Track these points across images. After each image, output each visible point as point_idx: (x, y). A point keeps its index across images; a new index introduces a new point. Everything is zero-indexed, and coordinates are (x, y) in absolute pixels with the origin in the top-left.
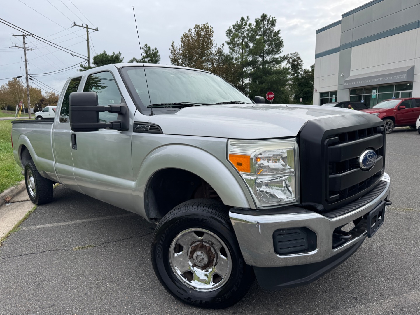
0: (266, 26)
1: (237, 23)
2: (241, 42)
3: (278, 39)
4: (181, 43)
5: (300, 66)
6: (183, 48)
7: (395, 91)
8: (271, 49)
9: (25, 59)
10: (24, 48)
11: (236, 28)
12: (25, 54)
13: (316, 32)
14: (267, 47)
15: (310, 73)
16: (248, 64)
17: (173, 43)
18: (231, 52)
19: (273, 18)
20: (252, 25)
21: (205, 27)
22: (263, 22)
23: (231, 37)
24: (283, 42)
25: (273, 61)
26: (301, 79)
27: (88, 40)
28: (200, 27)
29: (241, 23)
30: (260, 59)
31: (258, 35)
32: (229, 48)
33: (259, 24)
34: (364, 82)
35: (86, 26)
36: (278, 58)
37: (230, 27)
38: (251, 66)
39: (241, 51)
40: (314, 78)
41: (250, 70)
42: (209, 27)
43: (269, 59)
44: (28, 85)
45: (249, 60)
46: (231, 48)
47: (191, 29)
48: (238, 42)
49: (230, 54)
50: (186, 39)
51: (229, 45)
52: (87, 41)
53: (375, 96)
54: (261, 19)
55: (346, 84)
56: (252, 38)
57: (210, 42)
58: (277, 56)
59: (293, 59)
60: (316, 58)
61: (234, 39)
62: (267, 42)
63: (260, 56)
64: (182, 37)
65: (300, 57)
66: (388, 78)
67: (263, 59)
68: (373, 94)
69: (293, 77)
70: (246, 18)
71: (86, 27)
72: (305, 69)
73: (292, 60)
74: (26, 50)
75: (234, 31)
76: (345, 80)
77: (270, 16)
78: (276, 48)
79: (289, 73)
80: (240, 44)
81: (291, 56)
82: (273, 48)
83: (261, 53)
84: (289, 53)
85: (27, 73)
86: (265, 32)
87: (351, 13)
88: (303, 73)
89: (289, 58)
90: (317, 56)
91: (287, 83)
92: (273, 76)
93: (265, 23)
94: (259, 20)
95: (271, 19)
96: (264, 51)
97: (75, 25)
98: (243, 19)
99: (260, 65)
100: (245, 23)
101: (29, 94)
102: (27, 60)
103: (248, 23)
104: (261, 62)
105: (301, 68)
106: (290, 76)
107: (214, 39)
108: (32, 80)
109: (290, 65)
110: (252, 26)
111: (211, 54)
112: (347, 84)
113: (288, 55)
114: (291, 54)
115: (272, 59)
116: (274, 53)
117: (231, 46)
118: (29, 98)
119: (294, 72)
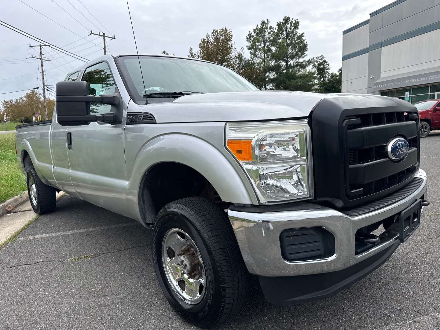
0: (289, 29)
1: (257, 27)
2: (263, 46)
3: (302, 42)
4: (199, 49)
5: (326, 69)
6: (202, 55)
7: (430, 93)
8: (295, 53)
9: (42, 70)
10: (41, 59)
11: (257, 32)
12: (42, 65)
13: (342, 33)
14: (291, 51)
15: (338, 77)
16: (271, 69)
17: (191, 50)
18: (252, 57)
19: (296, 21)
20: (274, 28)
21: (224, 32)
22: (286, 25)
23: (252, 42)
24: (307, 45)
25: (297, 66)
26: (328, 83)
27: (105, 48)
28: (219, 32)
29: (261, 26)
30: (284, 63)
31: (280, 38)
32: (251, 53)
33: (281, 27)
34: (396, 83)
35: (103, 34)
36: (302, 63)
37: (250, 32)
38: (274, 71)
39: (263, 55)
40: (342, 80)
41: (273, 75)
42: (228, 31)
43: (293, 63)
44: (44, 97)
45: (272, 65)
46: (252, 53)
47: (209, 34)
48: (259, 47)
49: (252, 60)
50: (204, 45)
51: (250, 50)
52: (104, 50)
53: (409, 98)
54: (283, 22)
55: (376, 87)
56: (274, 42)
57: (230, 46)
58: (301, 60)
59: (319, 62)
60: (343, 61)
61: (255, 43)
62: (290, 45)
63: (284, 61)
64: (200, 43)
65: (327, 61)
66: (422, 79)
67: (287, 64)
68: (406, 97)
69: (320, 82)
70: (266, 22)
71: (103, 36)
72: (332, 72)
73: (318, 64)
74: (43, 61)
75: (255, 35)
76: (375, 82)
77: (293, 19)
78: (300, 51)
79: (315, 78)
80: (262, 48)
81: (317, 59)
82: (297, 52)
83: (284, 57)
84: (315, 57)
85: (44, 84)
86: (288, 35)
87: (379, 12)
88: (330, 77)
89: (314, 62)
90: (345, 58)
91: (313, 88)
92: (298, 81)
93: (287, 26)
94: (282, 24)
95: (294, 22)
96: (288, 55)
97: (92, 33)
98: (263, 22)
99: (284, 70)
100: (265, 26)
101: (46, 105)
102: (44, 71)
103: (269, 27)
104: (284, 66)
105: (327, 72)
106: (316, 81)
107: (233, 43)
108: (49, 91)
109: (315, 69)
110: (274, 30)
111: (231, 59)
112: (378, 87)
113: (313, 58)
114: (317, 58)
115: (297, 64)
116: (298, 57)
117: (252, 51)
118: (46, 110)
119: (320, 76)
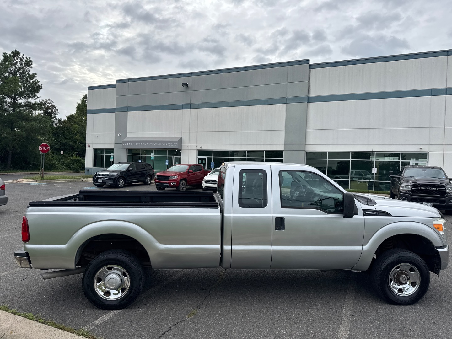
3: (36, 83)
7: (168, 155)
19: (28, 59)
22: (15, 59)
34: (142, 144)
36: (34, 104)
53: (153, 158)
55: (125, 144)
63: (10, 96)
66: (163, 144)
67: (14, 101)
68: (151, 156)
76: (122, 140)
78: (34, 92)
90: (90, 112)
94: (9, 56)
95: (25, 59)
116: (28, 96)
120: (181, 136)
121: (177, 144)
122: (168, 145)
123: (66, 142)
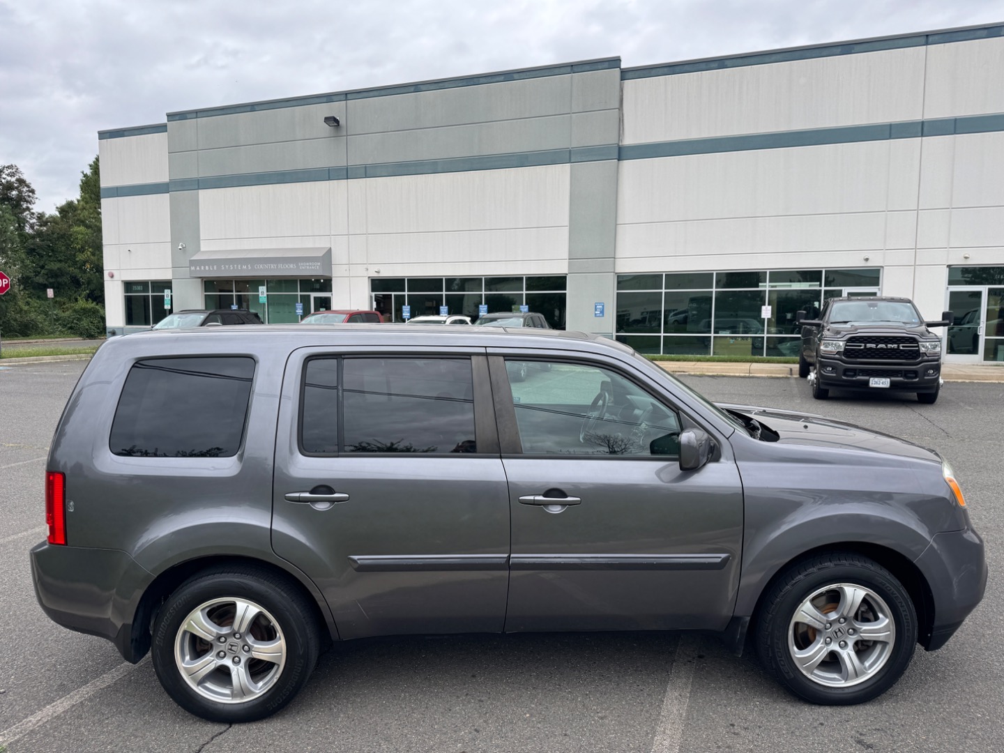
7: (301, 291)
55: (196, 268)
66: (287, 266)
68: (261, 295)
76: (192, 259)
87: (188, 116)
120: (328, 246)
121: (319, 264)
122: (298, 266)
123: (58, 269)
